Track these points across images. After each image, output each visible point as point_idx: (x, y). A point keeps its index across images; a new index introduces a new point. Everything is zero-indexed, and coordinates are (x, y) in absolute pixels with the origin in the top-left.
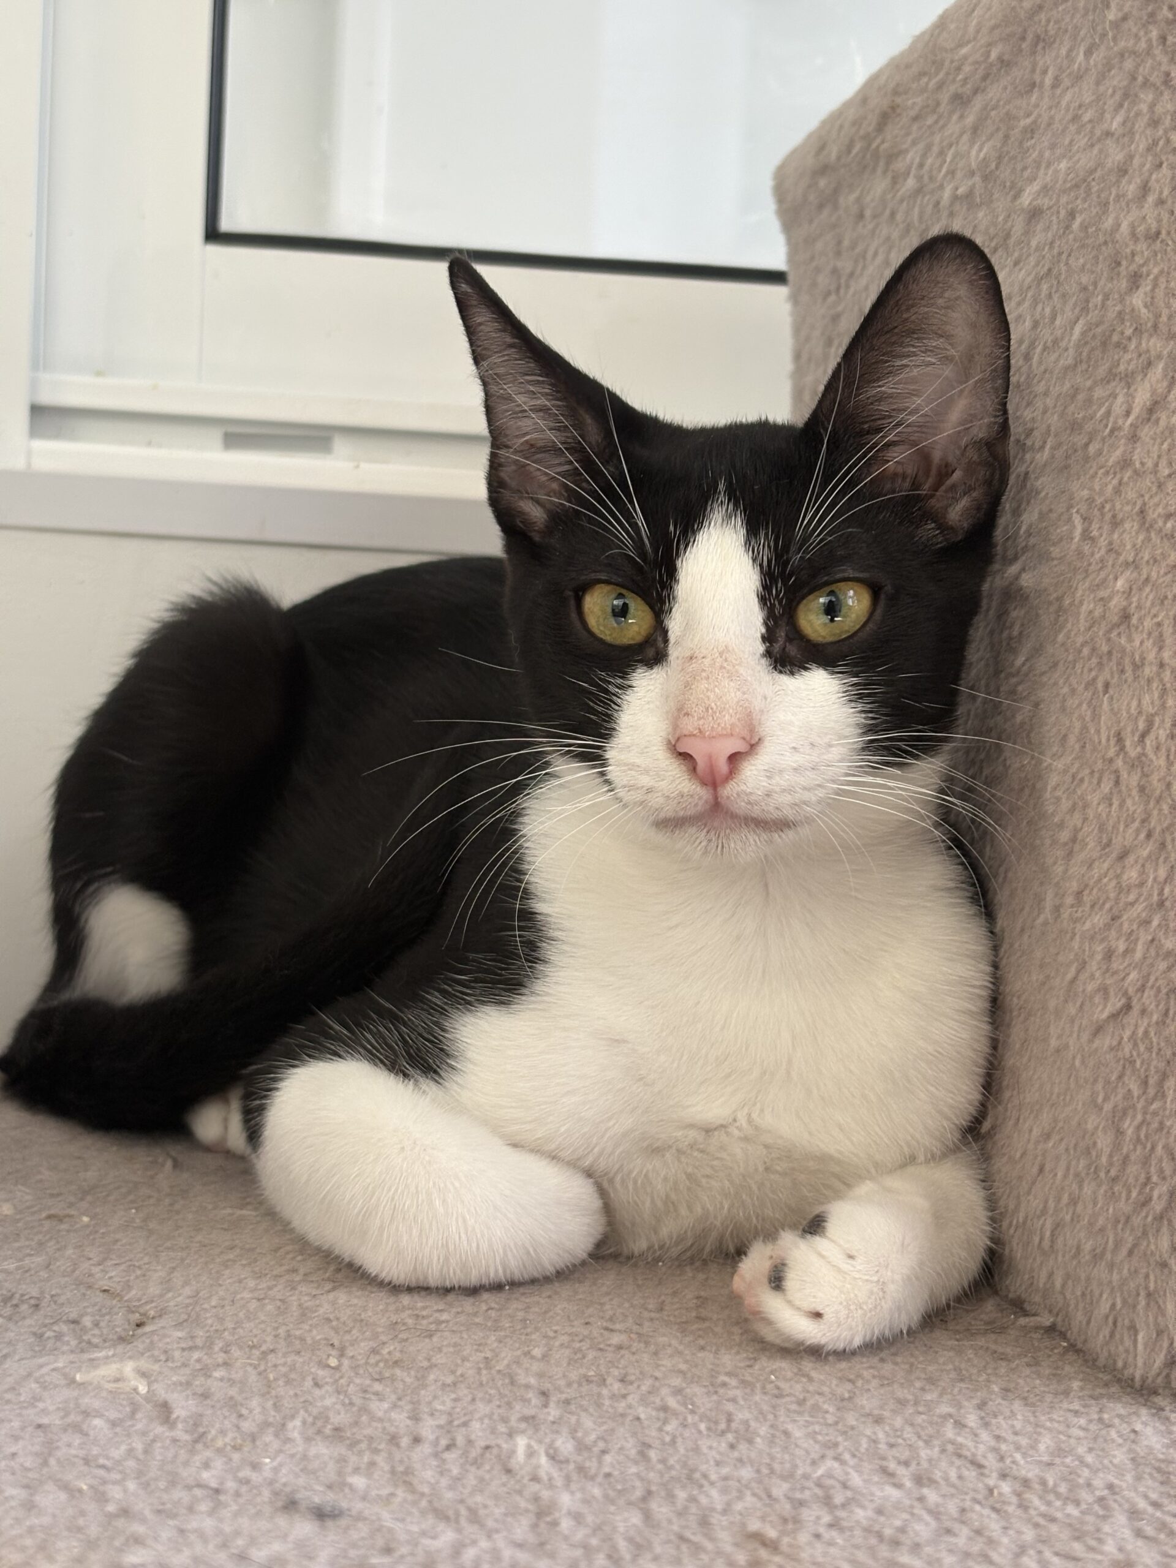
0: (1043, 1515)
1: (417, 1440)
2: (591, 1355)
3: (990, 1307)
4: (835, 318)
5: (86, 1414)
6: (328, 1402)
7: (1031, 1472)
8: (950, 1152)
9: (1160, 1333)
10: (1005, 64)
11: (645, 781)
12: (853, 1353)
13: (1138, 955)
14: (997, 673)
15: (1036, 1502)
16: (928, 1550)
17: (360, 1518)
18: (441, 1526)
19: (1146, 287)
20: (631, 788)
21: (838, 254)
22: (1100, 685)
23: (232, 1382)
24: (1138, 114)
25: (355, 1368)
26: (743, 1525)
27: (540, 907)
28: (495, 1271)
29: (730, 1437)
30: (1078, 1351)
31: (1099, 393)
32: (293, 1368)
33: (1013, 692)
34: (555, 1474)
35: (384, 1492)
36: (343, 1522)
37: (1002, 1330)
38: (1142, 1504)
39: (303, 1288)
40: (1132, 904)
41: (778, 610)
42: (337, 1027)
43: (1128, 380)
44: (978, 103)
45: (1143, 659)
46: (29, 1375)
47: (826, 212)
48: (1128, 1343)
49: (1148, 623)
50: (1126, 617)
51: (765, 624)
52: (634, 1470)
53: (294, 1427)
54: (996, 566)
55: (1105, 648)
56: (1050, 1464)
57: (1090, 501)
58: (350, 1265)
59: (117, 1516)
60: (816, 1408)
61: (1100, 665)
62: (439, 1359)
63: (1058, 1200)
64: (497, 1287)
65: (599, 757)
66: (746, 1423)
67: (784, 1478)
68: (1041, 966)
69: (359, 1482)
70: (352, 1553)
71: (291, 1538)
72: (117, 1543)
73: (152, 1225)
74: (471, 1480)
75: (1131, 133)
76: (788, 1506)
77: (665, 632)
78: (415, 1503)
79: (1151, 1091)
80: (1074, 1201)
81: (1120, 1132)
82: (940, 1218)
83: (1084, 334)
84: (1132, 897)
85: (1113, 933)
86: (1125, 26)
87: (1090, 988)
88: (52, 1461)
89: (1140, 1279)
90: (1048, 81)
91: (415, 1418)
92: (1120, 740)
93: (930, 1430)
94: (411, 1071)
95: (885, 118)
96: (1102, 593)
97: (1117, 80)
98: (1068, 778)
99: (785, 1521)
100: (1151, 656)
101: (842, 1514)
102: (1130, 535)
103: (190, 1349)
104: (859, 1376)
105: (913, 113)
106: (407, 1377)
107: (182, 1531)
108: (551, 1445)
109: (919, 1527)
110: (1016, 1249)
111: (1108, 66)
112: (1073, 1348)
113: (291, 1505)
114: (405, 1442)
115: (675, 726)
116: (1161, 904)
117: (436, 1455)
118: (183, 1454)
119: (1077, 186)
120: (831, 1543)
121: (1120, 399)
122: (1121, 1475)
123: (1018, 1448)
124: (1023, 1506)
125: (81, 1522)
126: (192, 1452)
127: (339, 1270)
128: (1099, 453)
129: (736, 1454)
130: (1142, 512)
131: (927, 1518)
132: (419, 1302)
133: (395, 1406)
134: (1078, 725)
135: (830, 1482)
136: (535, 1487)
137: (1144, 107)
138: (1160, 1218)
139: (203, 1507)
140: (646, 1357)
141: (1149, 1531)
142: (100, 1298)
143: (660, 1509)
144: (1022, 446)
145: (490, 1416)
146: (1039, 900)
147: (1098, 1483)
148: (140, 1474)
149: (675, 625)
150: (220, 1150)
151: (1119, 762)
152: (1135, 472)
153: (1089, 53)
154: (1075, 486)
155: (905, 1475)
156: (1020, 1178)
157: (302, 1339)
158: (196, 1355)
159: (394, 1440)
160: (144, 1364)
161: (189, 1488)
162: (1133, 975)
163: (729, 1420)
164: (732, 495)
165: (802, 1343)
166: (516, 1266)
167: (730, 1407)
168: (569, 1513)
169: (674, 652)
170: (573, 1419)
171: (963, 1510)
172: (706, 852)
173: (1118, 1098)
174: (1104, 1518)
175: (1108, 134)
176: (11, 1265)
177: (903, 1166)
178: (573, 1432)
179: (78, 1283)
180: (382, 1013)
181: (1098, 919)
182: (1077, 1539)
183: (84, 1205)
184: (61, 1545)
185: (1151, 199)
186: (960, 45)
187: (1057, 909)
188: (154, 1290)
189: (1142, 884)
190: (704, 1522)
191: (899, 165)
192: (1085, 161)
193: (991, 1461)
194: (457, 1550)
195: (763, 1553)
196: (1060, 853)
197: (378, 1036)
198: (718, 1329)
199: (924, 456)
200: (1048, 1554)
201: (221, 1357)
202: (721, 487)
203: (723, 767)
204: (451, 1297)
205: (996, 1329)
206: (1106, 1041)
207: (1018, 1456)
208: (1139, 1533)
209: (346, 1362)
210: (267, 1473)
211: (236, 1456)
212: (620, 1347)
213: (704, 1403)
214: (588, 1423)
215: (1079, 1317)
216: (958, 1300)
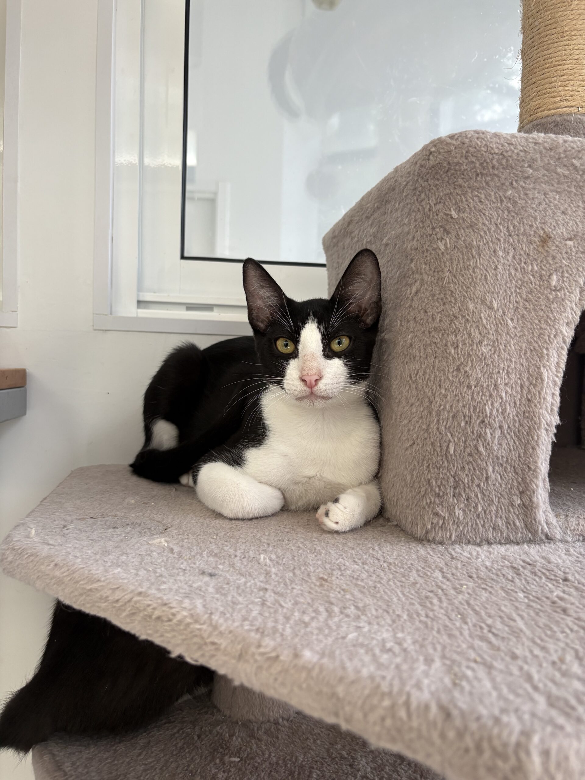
0: (395, 571)
1: (236, 556)
2: (280, 534)
3: (381, 520)
4: (338, 274)
5: (152, 551)
6: (213, 547)
7: (391, 561)
8: (371, 481)
9: (424, 525)
10: (378, 208)
11: (293, 388)
12: (347, 532)
13: (416, 430)
14: (380, 361)
15: (393, 568)
16: (365, 581)
17: (221, 576)
18: (242, 577)
19: (414, 262)
20: (290, 390)
21: (338, 258)
22: (405, 362)
23: (189, 543)
24: (412, 219)
25: (220, 539)
26: (319, 575)
27: (266, 422)
28: (256, 515)
29: (315, 554)
30: (403, 531)
31: (403, 289)
32: (205, 539)
33: (384, 365)
34: (271, 564)
35: (227, 569)
36: (217, 577)
37: (384, 526)
38: (420, 568)
39: (208, 519)
40: (414, 417)
41: (326, 344)
42: (216, 454)
43: (411, 285)
44: (372, 218)
45: (416, 355)
46: (137, 542)
47: (335, 248)
48: (416, 528)
49: (417, 346)
50: (411, 345)
51: (323, 347)
52: (291, 562)
53: (205, 554)
54: (379, 334)
55: (406, 353)
56: (396, 559)
57: (402, 316)
58: (220, 514)
59: (159, 577)
60: (337, 546)
61: (405, 357)
62: (242, 536)
63: (398, 493)
64: (257, 518)
65: (282, 382)
66: (319, 550)
67: (329, 563)
68: (392, 434)
69: (221, 567)
70: (219, 585)
71: (203, 581)
72: (159, 583)
73: (170, 504)
74: (249, 566)
75: (410, 223)
76: (330, 571)
77: (298, 350)
78: (235, 572)
79: (420, 464)
80: (401, 493)
81: (413, 475)
82: (368, 498)
83: (399, 274)
84: (414, 416)
85: (410, 425)
86: (408, 197)
87: (404, 439)
88: (143, 563)
89: (418, 512)
90: (389, 211)
91: (236, 551)
92: (410, 376)
93: (366, 551)
94: (234, 464)
95: (349, 223)
96: (405, 339)
97: (406, 210)
98: (398, 386)
99: (329, 574)
100: (418, 354)
101: (343, 572)
102: (412, 324)
103: (179, 535)
104: (348, 538)
105: (356, 221)
106: (233, 541)
107: (175, 580)
108: (270, 557)
109: (363, 575)
110: (387, 506)
111: (404, 207)
112: (402, 530)
113: (203, 573)
114: (233, 557)
115: (301, 373)
116: (422, 417)
117: (241, 560)
118: (176, 561)
119: (397, 237)
120: (341, 580)
121: (409, 290)
122: (414, 561)
123: (388, 555)
124: (390, 569)
125: (150, 578)
126: (179, 560)
127: (217, 515)
128: (404, 304)
129: (317, 558)
130: (415, 318)
131: (365, 572)
132: (237, 522)
133: (230, 548)
134: (400, 373)
135: (340, 564)
136: (266, 567)
137: (413, 217)
138: (423, 496)
139: (181, 574)
140: (294, 534)
141: (421, 575)
142: (156, 523)
143: (297, 572)
144: (385, 304)
145: (254, 550)
146: (391, 417)
147: (409, 563)
148: (165, 566)
149: (300, 348)
150: (187, 486)
151: (410, 382)
152: (413, 309)
153: (399, 204)
154: (398, 313)
155: (360, 562)
156: (388, 488)
157: (207, 532)
158: (180, 536)
159: (230, 556)
160: (167, 539)
161: (177, 569)
162: (415, 435)
163: (315, 550)
164: (313, 315)
165: (333, 530)
166: (261, 513)
167: (315, 546)
168: (274, 573)
169: (300, 355)
170: (276, 550)
171: (374, 571)
172: (309, 406)
173: (412, 466)
174: (410, 572)
175: (404, 224)
176: (134, 515)
177: (359, 485)
178: (275, 553)
179: (151, 519)
180: (227, 450)
181: (406, 421)
182: (403, 577)
183: (152, 500)
184: (144, 584)
185: (415, 240)
186: (367, 204)
187: (396, 419)
188: (170, 521)
189: (417, 412)
190: (309, 575)
191: (353, 235)
192: (399, 231)
193: (382, 559)
194: (246, 583)
195: (323, 582)
196: (396, 405)
197: (226, 456)
198: (313, 527)
199: (360, 307)
200: (396, 581)
201: (186, 537)
202: (311, 314)
203: (314, 383)
204: (245, 521)
205: (382, 525)
206: (408, 452)
207: (388, 557)
208: (419, 575)
209: (218, 537)
210: (197, 565)
211: (190, 561)
212: (288, 532)
213: (309, 545)
214: (279, 551)
215: (404, 522)
216: (373, 519)
